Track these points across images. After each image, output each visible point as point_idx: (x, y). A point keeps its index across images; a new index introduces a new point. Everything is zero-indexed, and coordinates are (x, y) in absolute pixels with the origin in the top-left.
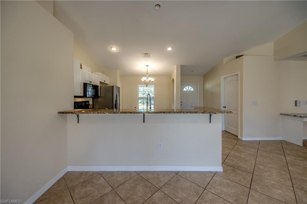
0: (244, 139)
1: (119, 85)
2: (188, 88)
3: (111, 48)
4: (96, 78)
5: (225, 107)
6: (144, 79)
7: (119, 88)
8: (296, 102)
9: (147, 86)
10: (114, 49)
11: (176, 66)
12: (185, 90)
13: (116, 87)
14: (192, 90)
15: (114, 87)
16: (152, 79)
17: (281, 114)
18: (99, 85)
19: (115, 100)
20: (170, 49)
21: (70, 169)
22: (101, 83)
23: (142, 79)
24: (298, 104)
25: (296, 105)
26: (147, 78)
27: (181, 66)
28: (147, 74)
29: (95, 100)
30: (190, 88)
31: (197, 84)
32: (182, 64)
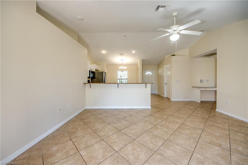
0: (172, 100)
1: (106, 71)
2: (148, 73)
3: (102, 51)
4: (93, 68)
5: (166, 84)
6: (120, 67)
7: (106, 73)
8: (201, 80)
9: (122, 72)
10: (104, 52)
11: (139, 60)
12: (146, 74)
13: (104, 72)
14: (151, 74)
15: (103, 72)
16: (125, 68)
17: (192, 87)
18: (95, 71)
19: (104, 79)
20: (134, 52)
21: (87, 107)
22: (96, 70)
23: (119, 67)
24: (202, 82)
25: (201, 82)
26: (122, 67)
27: (142, 60)
28: (122, 64)
29: (92, 80)
30: (150, 72)
31: (154, 70)
32: (143, 59)
